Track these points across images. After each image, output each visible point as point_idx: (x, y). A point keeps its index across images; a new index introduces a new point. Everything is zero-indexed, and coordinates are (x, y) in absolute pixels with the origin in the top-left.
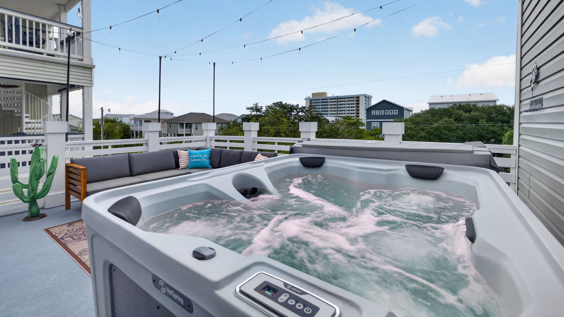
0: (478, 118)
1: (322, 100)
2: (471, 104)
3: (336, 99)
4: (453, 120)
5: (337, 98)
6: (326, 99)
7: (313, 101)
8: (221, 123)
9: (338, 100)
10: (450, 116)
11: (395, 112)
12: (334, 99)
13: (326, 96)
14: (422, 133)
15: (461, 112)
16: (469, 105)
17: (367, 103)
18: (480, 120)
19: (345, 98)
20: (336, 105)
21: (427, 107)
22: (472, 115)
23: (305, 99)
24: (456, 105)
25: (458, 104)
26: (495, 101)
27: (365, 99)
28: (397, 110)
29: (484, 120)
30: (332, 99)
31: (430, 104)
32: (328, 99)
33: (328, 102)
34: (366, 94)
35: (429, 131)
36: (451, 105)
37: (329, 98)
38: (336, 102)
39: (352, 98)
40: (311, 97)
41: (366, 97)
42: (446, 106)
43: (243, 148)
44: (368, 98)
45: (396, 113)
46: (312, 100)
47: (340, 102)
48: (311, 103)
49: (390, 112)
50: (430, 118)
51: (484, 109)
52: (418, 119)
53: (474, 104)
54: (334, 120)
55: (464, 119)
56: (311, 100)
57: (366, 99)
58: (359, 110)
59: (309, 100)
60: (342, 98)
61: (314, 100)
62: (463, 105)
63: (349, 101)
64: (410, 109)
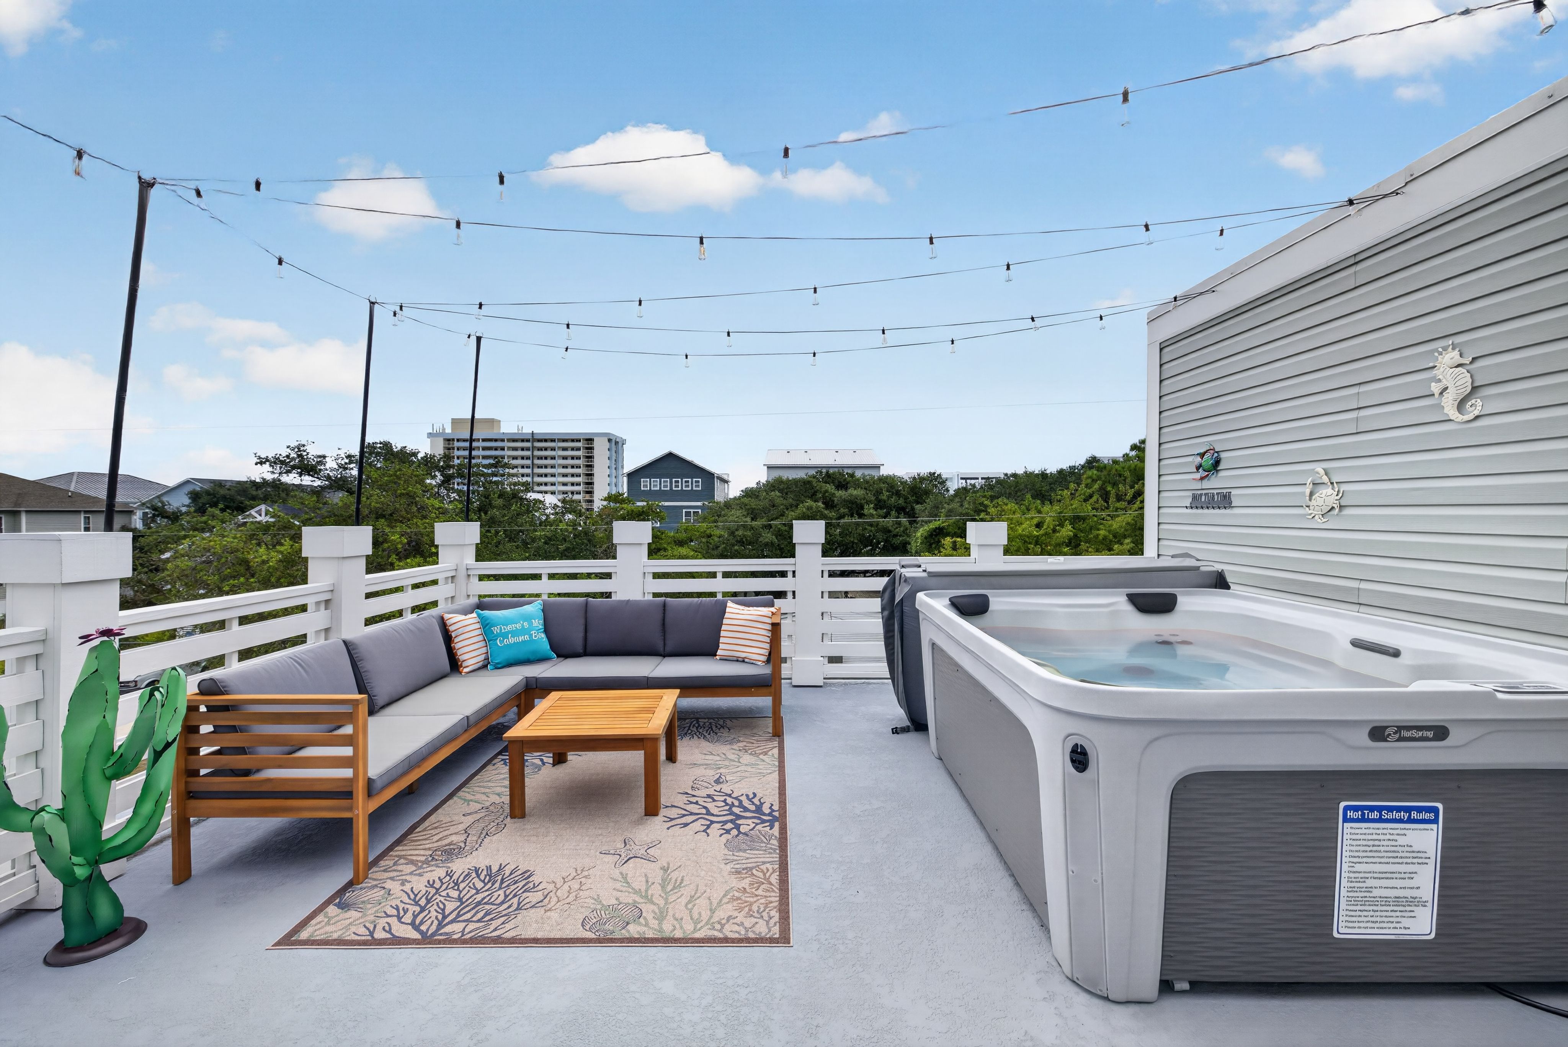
0: (863, 502)
1: (484, 440)
2: (846, 471)
3: (528, 441)
4: (822, 506)
5: (530, 437)
6: (496, 440)
7: (456, 444)
8: (86, 512)
9: (533, 445)
10: (813, 496)
11: (696, 484)
12: (523, 441)
13: (495, 431)
14: (766, 535)
15: (830, 488)
16: (842, 474)
17: (614, 458)
18: (866, 507)
19: (553, 441)
20: (527, 459)
21: (763, 477)
22: (852, 495)
23: (430, 435)
24: (821, 472)
25: (824, 471)
26: (877, 467)
27: (607, 445)
28: (700, 480)
29: (872, 506)
30: (514, 441)
31: (770, 468)
32: (503, 440)
33: (503, 449)
34: (609, 433)
35: (779, 530)
36: (812, 472)
37: (506, 438)
38: (528, 449)
39: (573, 441)
40: (448, 430)
41: (610, 440)
42: (801, 475)
43: (608, 595)
44: (617, 443)
45: (697, 486)
46: (453, 440)
47: (540, 449)
48: (449, 449)
49: (684, 484)
50: (779, 501)
51: (867, 482)
52: (753, 503)
53: (850, 471)
54: (560, 504)
55: (838, 505)
56: (449, 440)
57: (610, 446)
58: (592, 475)
59: (442, 439)
60: (546, 441)
61: (458, 440)
62: (834, 473)
63: (565, 449)
64: (725, 477)
